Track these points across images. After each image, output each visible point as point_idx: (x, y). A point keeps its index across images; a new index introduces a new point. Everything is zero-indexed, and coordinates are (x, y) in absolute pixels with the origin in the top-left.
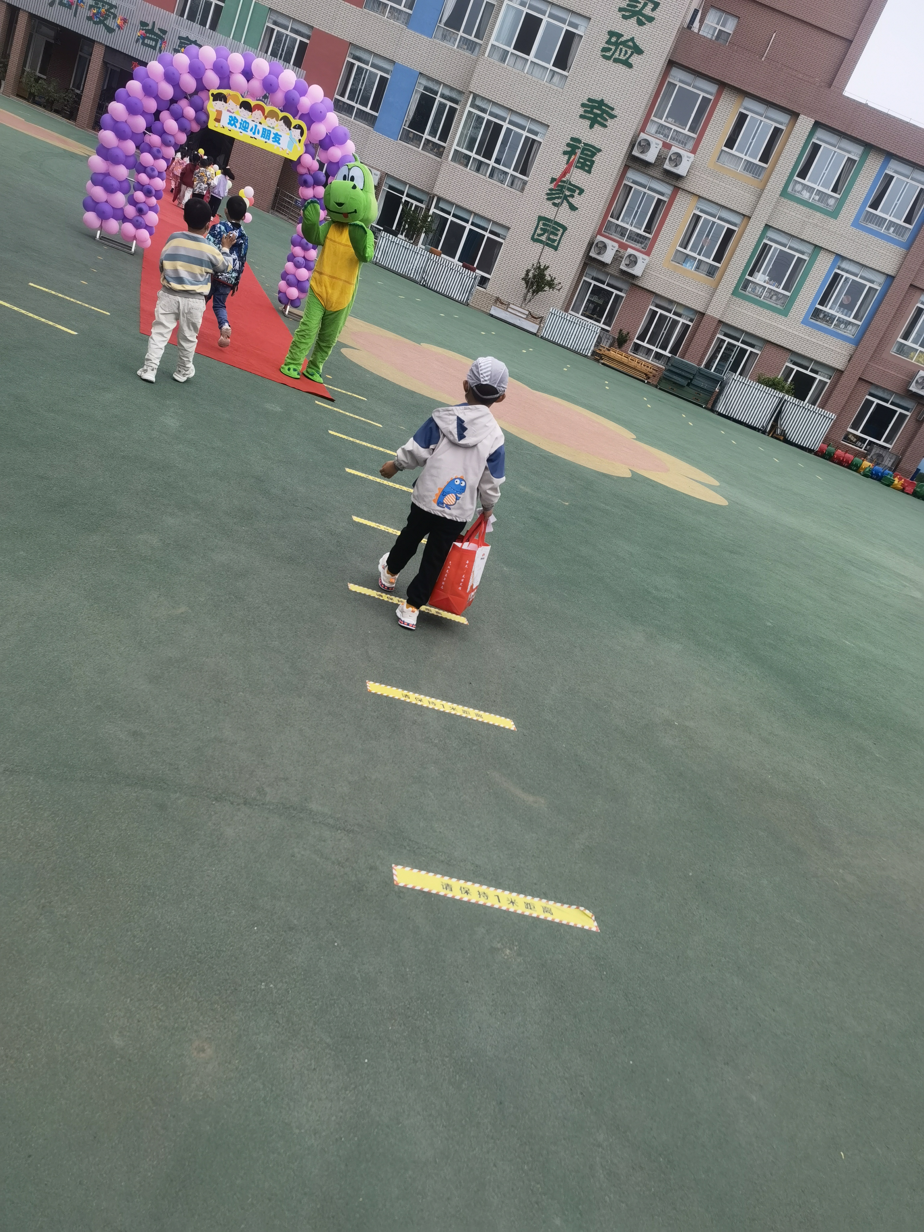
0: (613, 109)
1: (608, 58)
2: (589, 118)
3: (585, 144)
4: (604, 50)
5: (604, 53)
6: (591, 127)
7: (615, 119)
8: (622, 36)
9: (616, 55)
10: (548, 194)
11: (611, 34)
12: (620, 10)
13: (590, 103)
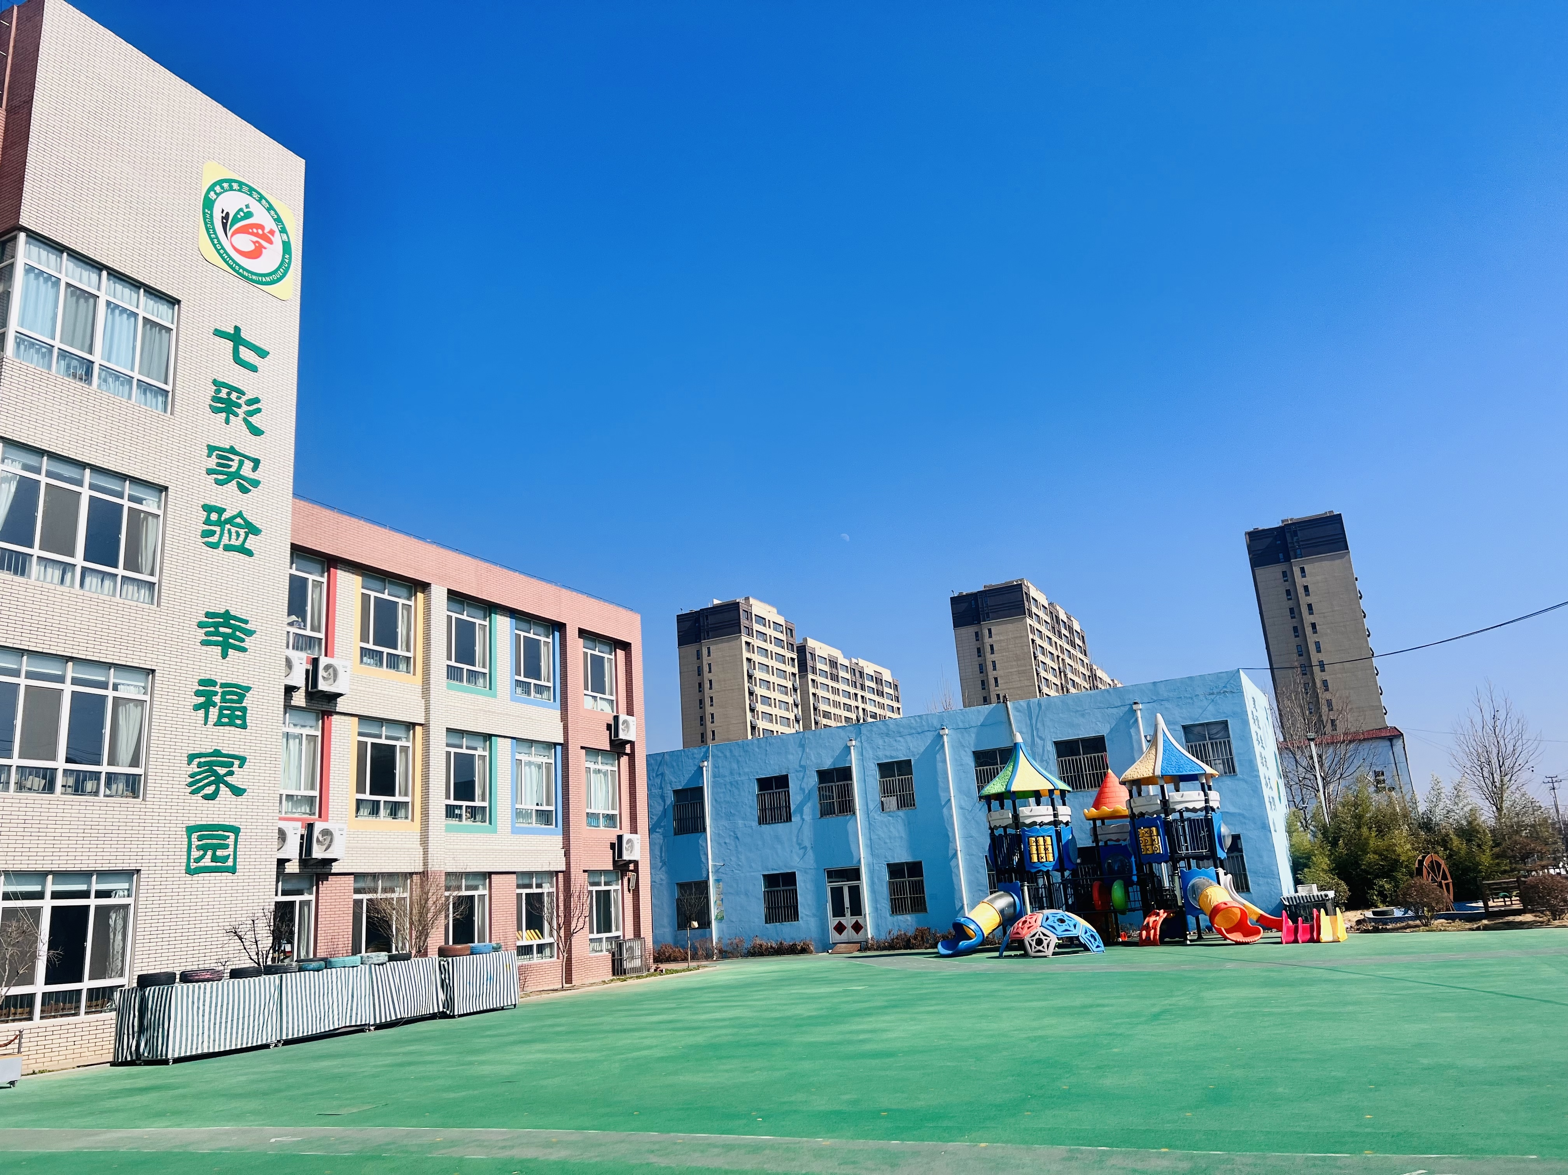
0: (246, 622)
1: (214, 546)
2: (216, 644)
3: (223, 686)
4: (206, 534)
5: (206, 539)
6: (224, 655)
7: (254, 635)
8: (225, 510)
9: (225, 540)
10: (190, 785)
11: (208, 509)
12: (210, 472)
13: (210, 620)
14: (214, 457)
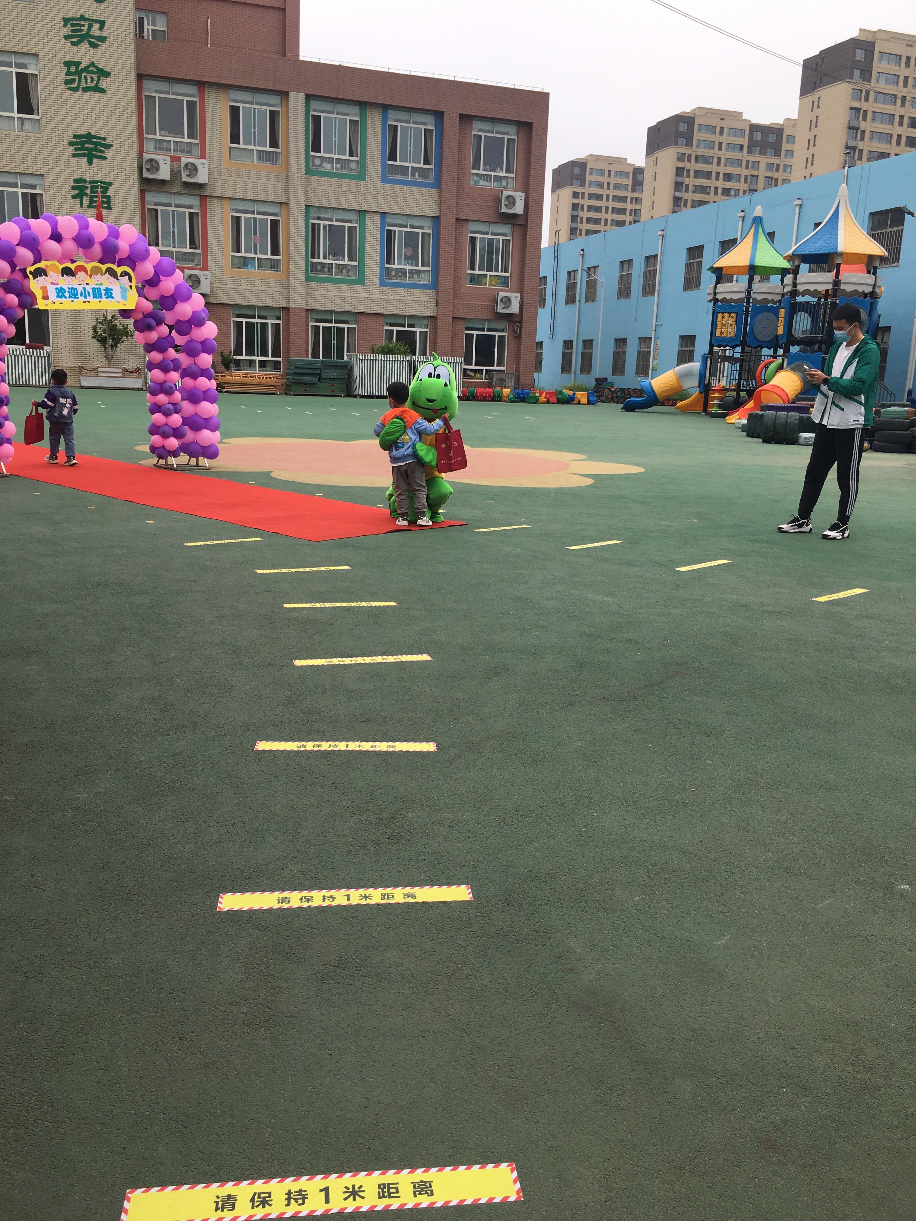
0: (105, 139)
1: (76, 89)
2: (83, 155)
3: (90, 182)
4: (67, 82)
5: (69, 86)
6: (90, 163)
7: (111, 147)
8: (81, 63)
9: (83, 84)
11: (68, 64)
12: (66, 37)
13: (78, 140)
14: (69, 26)
